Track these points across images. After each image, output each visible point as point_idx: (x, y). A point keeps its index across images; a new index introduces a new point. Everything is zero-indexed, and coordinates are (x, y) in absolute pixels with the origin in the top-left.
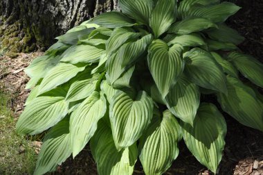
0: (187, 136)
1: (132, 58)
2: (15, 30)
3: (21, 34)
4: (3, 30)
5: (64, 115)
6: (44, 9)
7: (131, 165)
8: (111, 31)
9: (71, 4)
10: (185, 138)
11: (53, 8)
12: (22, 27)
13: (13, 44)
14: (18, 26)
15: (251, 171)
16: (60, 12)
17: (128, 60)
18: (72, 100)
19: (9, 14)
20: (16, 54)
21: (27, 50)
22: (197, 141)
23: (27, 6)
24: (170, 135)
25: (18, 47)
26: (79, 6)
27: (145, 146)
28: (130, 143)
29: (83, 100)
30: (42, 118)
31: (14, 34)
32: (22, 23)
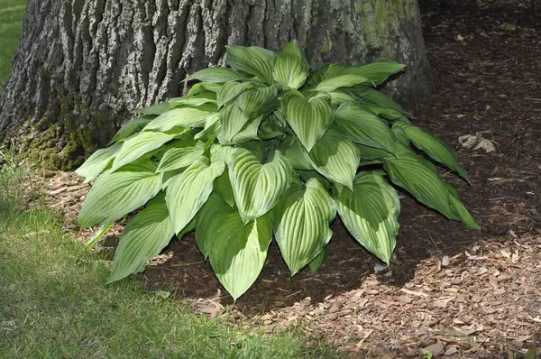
0: (343, 210)
1: (259, 104)
2: (51, 138)
3: (60, 143)
4: (30, 141)
5: (156, 192)
6: (99, 103)
7: (262, 250)
8: (219, 87)
9: (143, 92)
10: (341, 213)
11: (114, 99)
12: (61, 133)
13: (47, 158)
14: (55, 131)
15: (439, 269)
16: (124, 107)
17: (252, 107)
18: (167, 169)
19: (40, 116)
20: (51, 172)
21: (69, 166)
22: (358, 217)
23: (73, 99)
24: (317, 208)
25: (55, 163)
26: (156, 92)
27: (282, 223)
28: (262, 211)
29: (185, 168)
30: (119, 201)
31: (49, 142)
32: (63, 127)
